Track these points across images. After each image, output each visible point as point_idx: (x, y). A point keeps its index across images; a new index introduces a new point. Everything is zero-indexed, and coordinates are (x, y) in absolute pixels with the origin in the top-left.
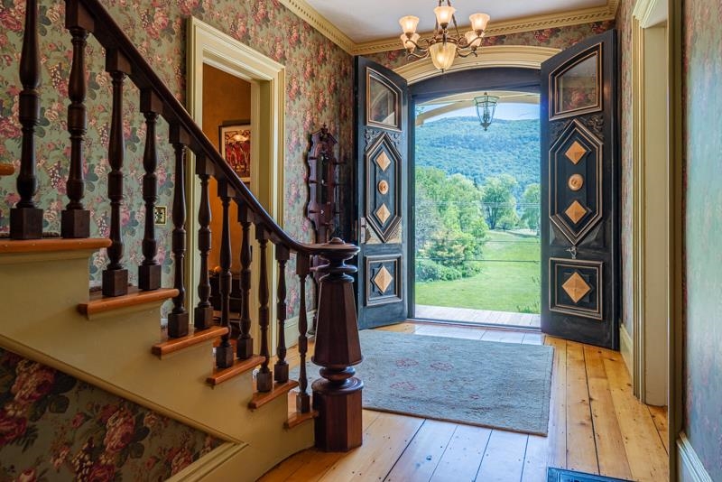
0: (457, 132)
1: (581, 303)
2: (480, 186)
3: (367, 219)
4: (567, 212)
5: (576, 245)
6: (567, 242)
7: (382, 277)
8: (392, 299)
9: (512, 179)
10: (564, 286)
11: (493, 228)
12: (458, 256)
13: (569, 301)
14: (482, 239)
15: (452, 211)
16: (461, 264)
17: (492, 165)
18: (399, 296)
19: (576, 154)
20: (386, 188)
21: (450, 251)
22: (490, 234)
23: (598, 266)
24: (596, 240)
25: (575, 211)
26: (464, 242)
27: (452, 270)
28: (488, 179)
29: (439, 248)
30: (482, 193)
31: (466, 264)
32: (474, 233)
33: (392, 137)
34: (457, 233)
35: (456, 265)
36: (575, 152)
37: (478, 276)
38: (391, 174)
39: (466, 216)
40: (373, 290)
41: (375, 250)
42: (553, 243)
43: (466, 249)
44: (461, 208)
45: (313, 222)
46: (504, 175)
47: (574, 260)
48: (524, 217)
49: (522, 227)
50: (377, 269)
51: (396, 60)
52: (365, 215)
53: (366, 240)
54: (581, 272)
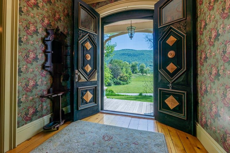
0: (125, 52)
1: (174, 110)
2: (130, 64)
3: (79, 71)
4: (167, 68)
5: (172, 83)
6: (167, 82)
7: (87, 96)
8: (93, 104)
9: (137, 63)
10: (165, 101)
11: (133, 73)
12: (125, 79)
13: (167, 108)
14: (131, 76)
15: (124, 69)
16: (126, 81)
17: (133, 60)
18: (96, 103)
19: (172, 41)
20: (89, 57)
21: (124, 78)
22: (132, 74)
23: (184, 94)
24: (183, 81)
25: (171, 67)
26: (127, 76)
27: (124, 83)
28: (132, 62)
29: (121, 78)
30: (131, 66)
31: (127, 81)
32: (129, 74)
33: (92, 36)
34: (125, 74)
35: (125, 81)
36: (171, 40)
37: (130, 84)
38: (92, 52)
39: (127, 71)
40: (83, 102)
41: (83, 84)
42: (160, 81)
43: (127, 78)
44: (126, 69)
45: (50, 72)
46: (135, 62)
47: (170, 90)
48: (140, 71)
49: (139, 73)
50: (84, 93)
51: (96, 7)
52: (78, 69)
53: (78, 80)
54: (175, 95)
